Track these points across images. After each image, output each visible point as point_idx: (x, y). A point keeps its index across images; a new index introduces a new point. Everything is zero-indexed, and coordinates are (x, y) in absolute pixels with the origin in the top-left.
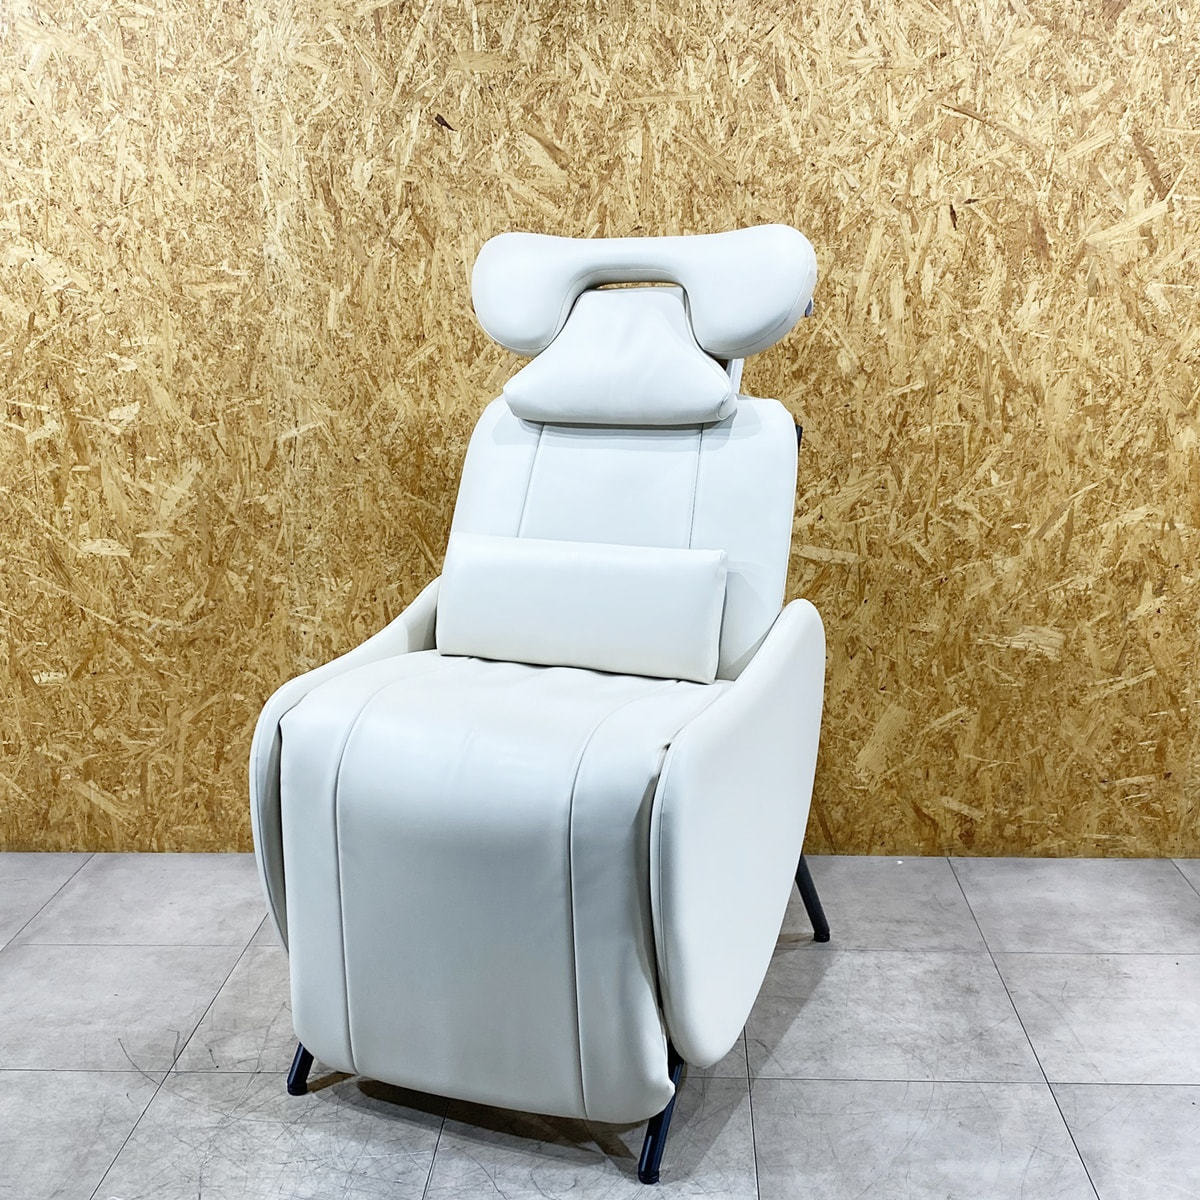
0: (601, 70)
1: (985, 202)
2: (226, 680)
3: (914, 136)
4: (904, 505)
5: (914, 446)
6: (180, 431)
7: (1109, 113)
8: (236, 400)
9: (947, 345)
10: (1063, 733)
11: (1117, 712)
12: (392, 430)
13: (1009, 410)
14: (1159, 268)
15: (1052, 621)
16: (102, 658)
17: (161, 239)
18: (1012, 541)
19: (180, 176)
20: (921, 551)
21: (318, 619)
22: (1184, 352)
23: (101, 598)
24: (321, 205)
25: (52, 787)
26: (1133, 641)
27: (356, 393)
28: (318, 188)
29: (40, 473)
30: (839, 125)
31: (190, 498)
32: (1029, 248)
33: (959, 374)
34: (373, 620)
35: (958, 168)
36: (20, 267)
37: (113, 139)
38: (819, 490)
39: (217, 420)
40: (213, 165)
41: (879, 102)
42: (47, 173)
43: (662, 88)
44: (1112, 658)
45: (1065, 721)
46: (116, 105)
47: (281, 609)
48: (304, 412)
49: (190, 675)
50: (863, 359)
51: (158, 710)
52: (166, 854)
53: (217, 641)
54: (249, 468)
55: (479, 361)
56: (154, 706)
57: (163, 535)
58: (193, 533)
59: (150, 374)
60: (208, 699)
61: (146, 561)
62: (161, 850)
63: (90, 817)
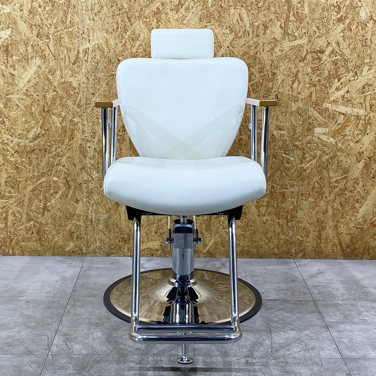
2: (49, 170)
6: (31, 44)
8: (59, 28)
12: (137, 45)
27: (120, 26)
31: (35, 78)
34: (123, 141)
38: (348, 78)
39: (50, 39)
47: (78, 135)
48: (93, 35)
49: (31, 168)
50: (372, 13)
51: (15, 185)
52: (17, 257)
53: (46, 151)
54: (65, 63)
55: (182, 11)
56: (13, 182)
57: (20, 97)
58: (36, 96)
59: (17, 14)
60: (40, 179)
61: (11, 109)
62: (14, 254)
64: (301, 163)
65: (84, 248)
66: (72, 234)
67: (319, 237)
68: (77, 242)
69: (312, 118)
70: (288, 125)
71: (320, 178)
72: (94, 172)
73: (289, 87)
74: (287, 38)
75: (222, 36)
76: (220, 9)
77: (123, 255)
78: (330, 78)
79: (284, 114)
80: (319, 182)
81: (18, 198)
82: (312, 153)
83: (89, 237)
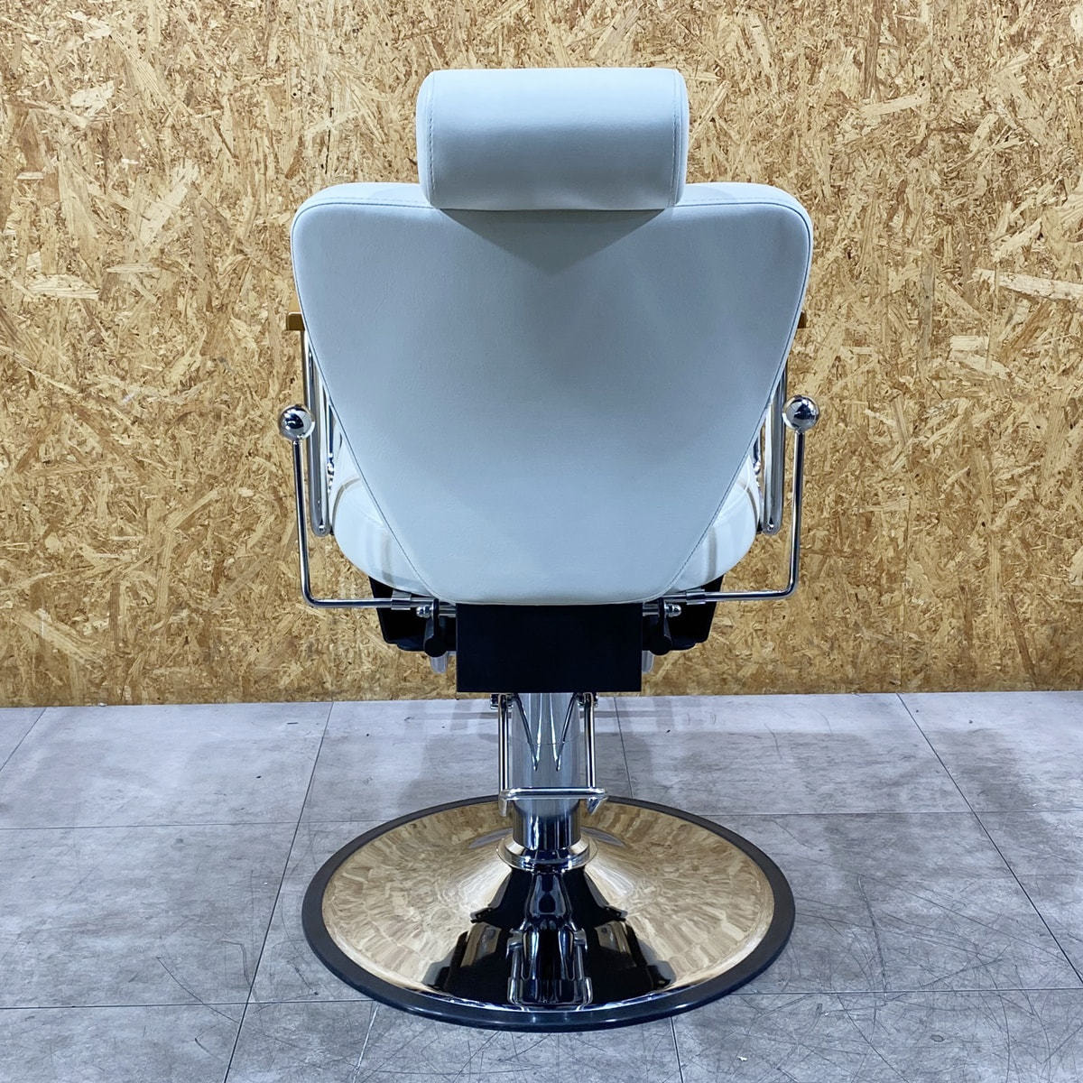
2: (228, 470)
6: (169, 122)
16: (59, 441)
23: (57, 358)
27: (415, 67)
31: (182, 218)
38: (1040, 198)
39: (222, 107)
48: (342, 96)
49: (180, 463)
51: (135, 512)
52: (146, 708)
53: (218, 417)
54: (265, 174)
55: (586, 22)
56: (129, 505)
57: (144, 270)
58: (187, 266)
59: (129, 42)
60: (203, 495)
61: (120, 305)
62: (137, 701)
63: (40, 659)
64: (915, 434)
65: (328, 678)
66: (297, 642)
67: (967, 631)
68: (309, 663)
69: (945, 309)
70: (878, 332)
71: (968, 474)
73: (881, 226)
74: (873, 91)
75: (695, 89)
76: (688, 17)
77: (434, 693)
78: (993, 198)
79: (867, 299)
80: (964, 482)
81: (144, 549)
82: (944, 405)
83: (341, 649)
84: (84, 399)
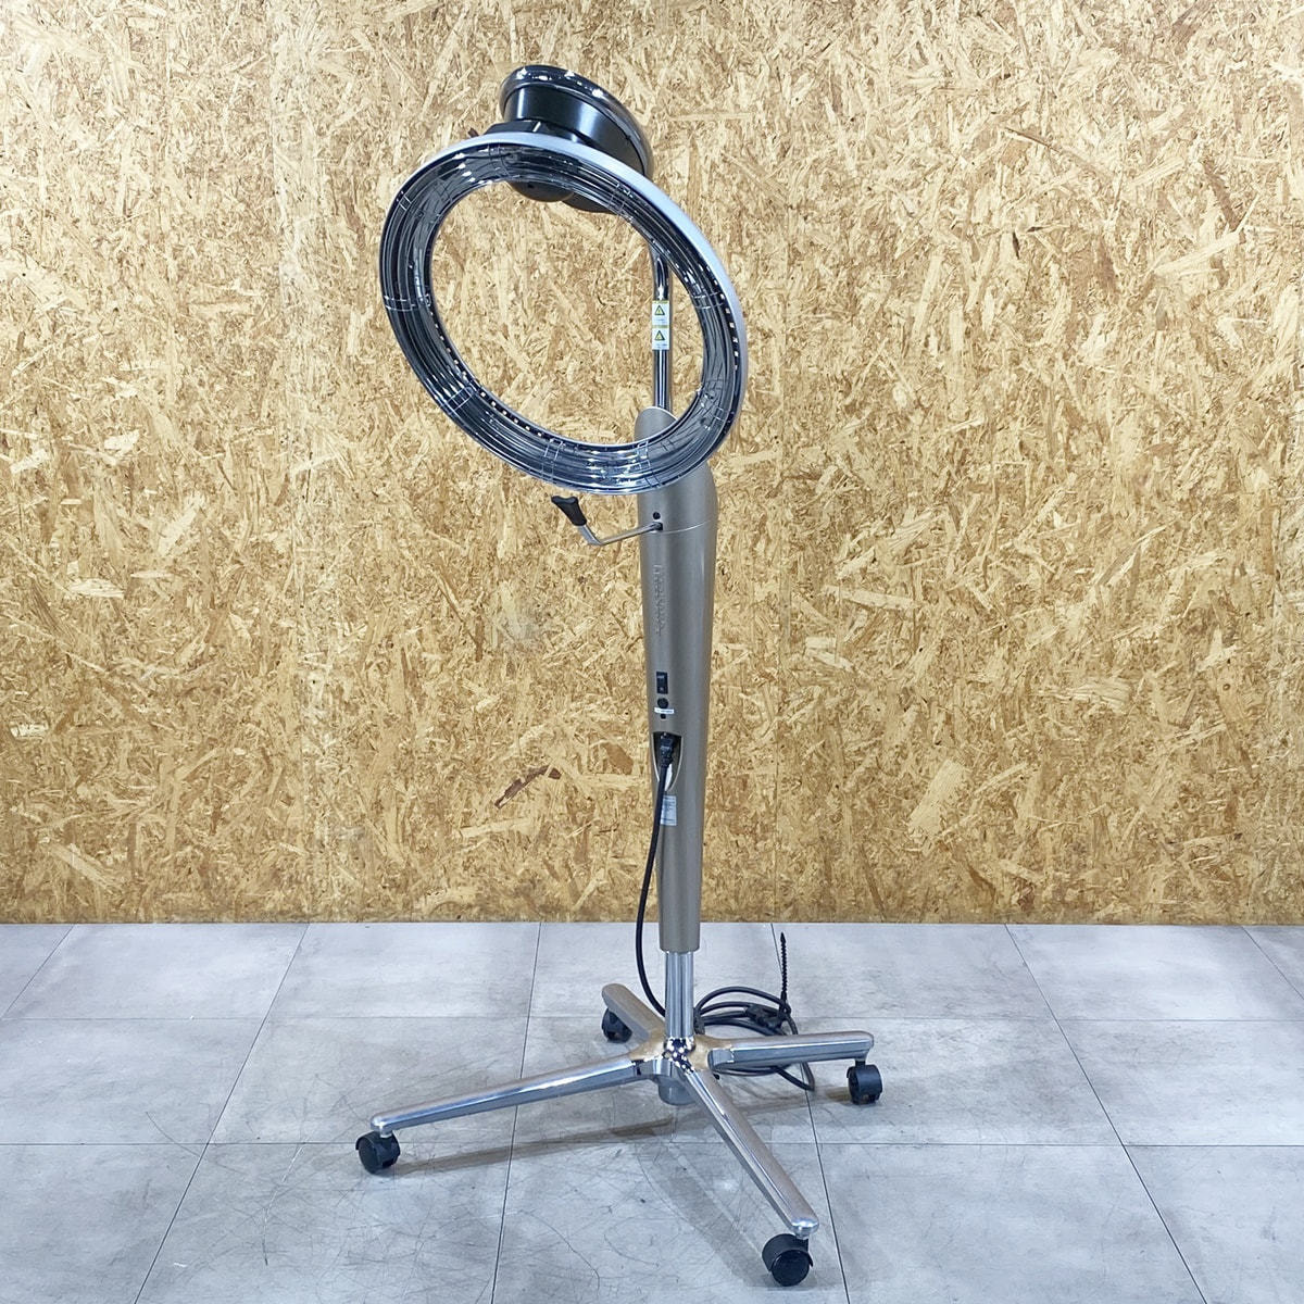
0: (646, 86)
1: (1048, 230)
2: (226, 733)
3: (976, 160)
4: (962, 548)
5: (975, 487)
6: (182, 462)
7: (1179, 140)
8: (245, 430)
9: (1008, 380)
10: (1128, 791)
11: (1183, 767)
12: (415, 464)
13: (1073, 448)
14: (1230, 301)
15: (1116, 672)
16: (89, 709)
17: (168, 255)
18: (1075, 586)
19: (189, 187)
20: (981, 597)
21: (329, 667)
22: (1256, 390)
23: (89, 644)
24: (343, 223)
25: (27, 851)
26: (1202, 693)
27: (377, 423)
28: (342, 206)
29: (26, 506)
30: (897, 148)
31: (192, 535)
32: (1095, 279)
33: (1021, 410)
34: (389, 668)
35: (1021, 194)
36: (10, 283)
37: (117, 146)
38: (873, 531)
39: (224, 451)
40: (226, 177)
41: (939, 124)
42: (42, 183)
43: (711, 105)
44: (1180, 712)
45: (1129, 778)
46: (122, 110)
47: (289, 656)
48: (319, 443)
49: (186, 728)
50: (920, 393)
51: (150, 766)
52: (154, 924)
53: (218, 691)
54: (258, 503)
56: (145, 761)
57: (161, 576)
58: (195, 573)
59: (151, 400)
60: (205, 754)
61: (141, 603)
62: (148, 921)
63: (70, 884)
64: (780, 713)
65: (305, 903)
66: (280, 874)
67: (827, 873)
68: (290, 891)
69: (800, 616)
70: (748, 632)
71: (823, 746)
72: (327, 736)
73: (748, 550)
74: (739, 446)
76: (592, 388)
78: (835, 530)
80: (820, 752)
81: (157, 796)
82: (802, 691)
83: (316, 880)
84: (111, 676)
